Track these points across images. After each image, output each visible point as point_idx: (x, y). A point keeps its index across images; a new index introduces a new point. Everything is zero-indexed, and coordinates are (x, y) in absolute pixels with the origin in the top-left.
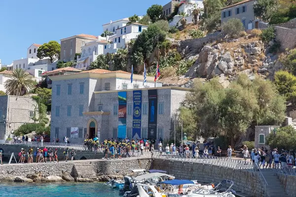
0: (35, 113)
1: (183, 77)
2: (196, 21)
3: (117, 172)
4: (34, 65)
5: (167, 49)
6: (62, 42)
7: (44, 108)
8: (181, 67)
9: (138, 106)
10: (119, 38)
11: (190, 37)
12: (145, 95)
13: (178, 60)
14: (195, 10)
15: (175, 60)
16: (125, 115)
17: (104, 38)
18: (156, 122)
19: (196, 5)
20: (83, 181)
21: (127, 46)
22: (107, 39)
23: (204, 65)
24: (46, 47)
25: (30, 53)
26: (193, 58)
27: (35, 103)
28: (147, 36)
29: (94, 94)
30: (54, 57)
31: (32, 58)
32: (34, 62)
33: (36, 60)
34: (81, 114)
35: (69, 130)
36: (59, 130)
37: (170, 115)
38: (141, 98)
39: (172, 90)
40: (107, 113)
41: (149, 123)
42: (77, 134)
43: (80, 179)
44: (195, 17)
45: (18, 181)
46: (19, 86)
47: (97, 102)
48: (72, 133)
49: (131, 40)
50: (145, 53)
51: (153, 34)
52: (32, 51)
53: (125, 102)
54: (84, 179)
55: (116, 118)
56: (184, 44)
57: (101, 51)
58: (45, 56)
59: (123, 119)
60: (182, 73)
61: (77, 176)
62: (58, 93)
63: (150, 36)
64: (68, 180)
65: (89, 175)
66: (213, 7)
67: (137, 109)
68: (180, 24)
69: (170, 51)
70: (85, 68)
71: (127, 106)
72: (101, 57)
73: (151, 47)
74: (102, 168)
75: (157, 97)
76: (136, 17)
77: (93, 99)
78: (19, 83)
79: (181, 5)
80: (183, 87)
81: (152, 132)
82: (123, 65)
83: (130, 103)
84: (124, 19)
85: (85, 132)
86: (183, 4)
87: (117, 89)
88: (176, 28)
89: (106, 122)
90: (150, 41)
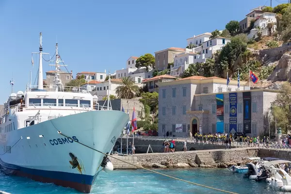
0: (142, 113)
1: (265, 81)
2: (270, 33)
3: (231, 160)
4: (133, 73)
5: (248, 57)
6: (156, 54)
7: (149, 109)
8: (263, 72)
9: (234, 105)
10: (207, 50)
11: (267, 47)
12: (240, 96)
13: (258, 67)
14: (269, 24)
15: (256, 67)
16: (223, 113)
17: (191, 50)
18: (250, 119)
19: (270, 20)
20: (205, 167)
21: (214, 56)
22: (193, 50)
23: (285, 70)
24: (143, 59)
25: (129, 64)
26: (272, 65)
27: (142, 104)
28: (231, 48)
29: (194, 96)
30: (149, 67)
31: (131, 68)
32: (133, 72)
33: (134, 69)
34: (184, 113)
35: (174, 126)
36: (166, 126)
37: (263, 112)
38: (236, 99)
39: (264, 92)
40: (207, 112)
41: (244, 119)
42: (181, 130)
43: (203, 165)
44: (270, 30)
45: (155, 167)
46: (127, 91)
47: (197, 103)
48: (177, 129)
49: (217, 51)
50: (229, 61)
51: (236, 45)
52: (131, 63)
53: (223, 102)
54: (207, 166)
55: (215, 116)
56: (262, 53)
57: (191, 60)
58: (142, 66)
59: (221, 117)
60: (264, 78)
61: (201, 163)
62: (164, 97)
63: (234, 48)
64: (193, 166)
65: (210, 163)
66: (287, 21)
67: (233, 109)
68: (256, 37)
69: (251, 59)
70: (179, 75)
71: (224, 106)
72: (192, 65)
73: (235, 56)
74: (218, 157)
75: (250, 98)
76: (218, 32)
77: (194, 100)
78: (127, 89)
79: (256, 20)
80: (267, 89)
81: (247, 127)
82: (212, 72)
83: (227, 103)
84: (205, 34)
85: (189, 128)
86: (258, 19)
87: (214, 92)
88: (253, 39)
89: (206, 119)
90: (234, 51)
